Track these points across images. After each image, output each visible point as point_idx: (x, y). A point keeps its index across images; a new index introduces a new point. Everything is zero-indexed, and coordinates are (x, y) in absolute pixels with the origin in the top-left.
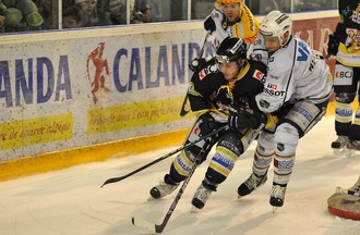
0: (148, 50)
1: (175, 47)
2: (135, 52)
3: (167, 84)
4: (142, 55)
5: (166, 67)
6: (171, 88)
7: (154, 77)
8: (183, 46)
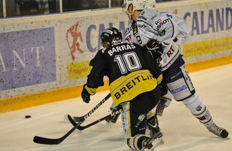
0: (202, 13)
1: (218, 11)
2: (195, 14)
3: (214, 31)
4: (199, 16)
5: (213, 22)
6: (216, 34)
7: (205, 28)
8: (223, 9)
